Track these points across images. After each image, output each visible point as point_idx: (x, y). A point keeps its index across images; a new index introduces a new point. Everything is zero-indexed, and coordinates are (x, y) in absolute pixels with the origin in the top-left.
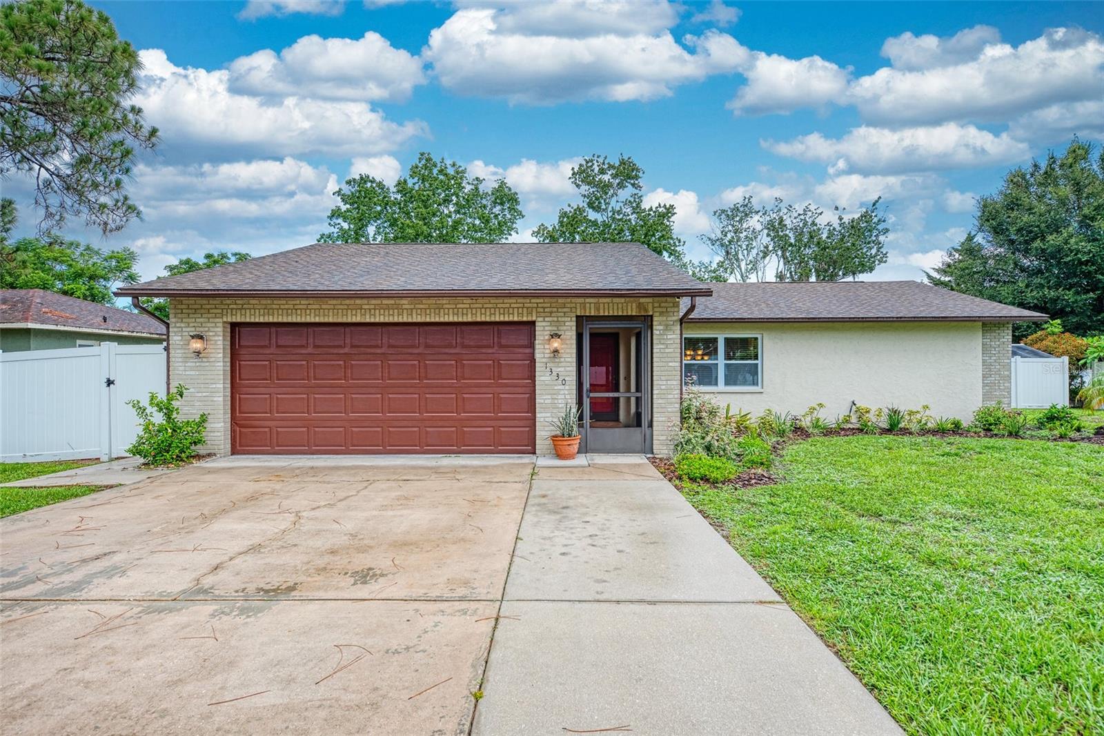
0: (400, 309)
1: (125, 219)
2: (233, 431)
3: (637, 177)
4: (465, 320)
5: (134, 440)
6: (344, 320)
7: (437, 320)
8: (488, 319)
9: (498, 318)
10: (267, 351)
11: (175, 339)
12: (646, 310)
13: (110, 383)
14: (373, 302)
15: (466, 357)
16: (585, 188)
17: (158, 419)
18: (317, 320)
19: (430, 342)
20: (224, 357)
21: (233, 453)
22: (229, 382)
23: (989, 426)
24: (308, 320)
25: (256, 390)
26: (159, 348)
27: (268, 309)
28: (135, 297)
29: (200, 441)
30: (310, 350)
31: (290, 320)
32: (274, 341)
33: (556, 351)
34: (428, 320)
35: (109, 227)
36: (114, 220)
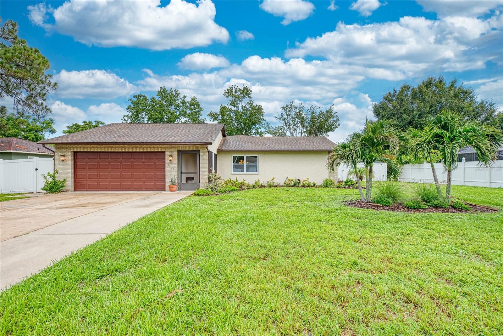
0: (125, 148)
1: (46, 113)
2: (74, 184)
3: (249, 94)
4: (144, 151)
5: (43, 186)
6: (108, 151)
7: (136, 151)
8: (151, 151)
9: (154, 150)
10: (85, 160)
11: (56, 156)
12: (198, 148)
13: (36, 169)
14: (117, 145)
15: (146, 162)
16: (230, 98)
17: (50, 180)
18: (100, 151)
19: (135, 157)
20: (71, 162)
21: (75, 190)
22: (73, 169)
23: (327, 185)
24: (97, 151)
25: (82, 172)
26: (52, 159)
27: (85, 148)
28: (44, 144)
29: (63, 187)
30: (98, 160)
31: (91, 151)
32: (87, 157)
33: (171, 160)
34: (133, 151)
35: (40, 116)
36: (42, 114)
